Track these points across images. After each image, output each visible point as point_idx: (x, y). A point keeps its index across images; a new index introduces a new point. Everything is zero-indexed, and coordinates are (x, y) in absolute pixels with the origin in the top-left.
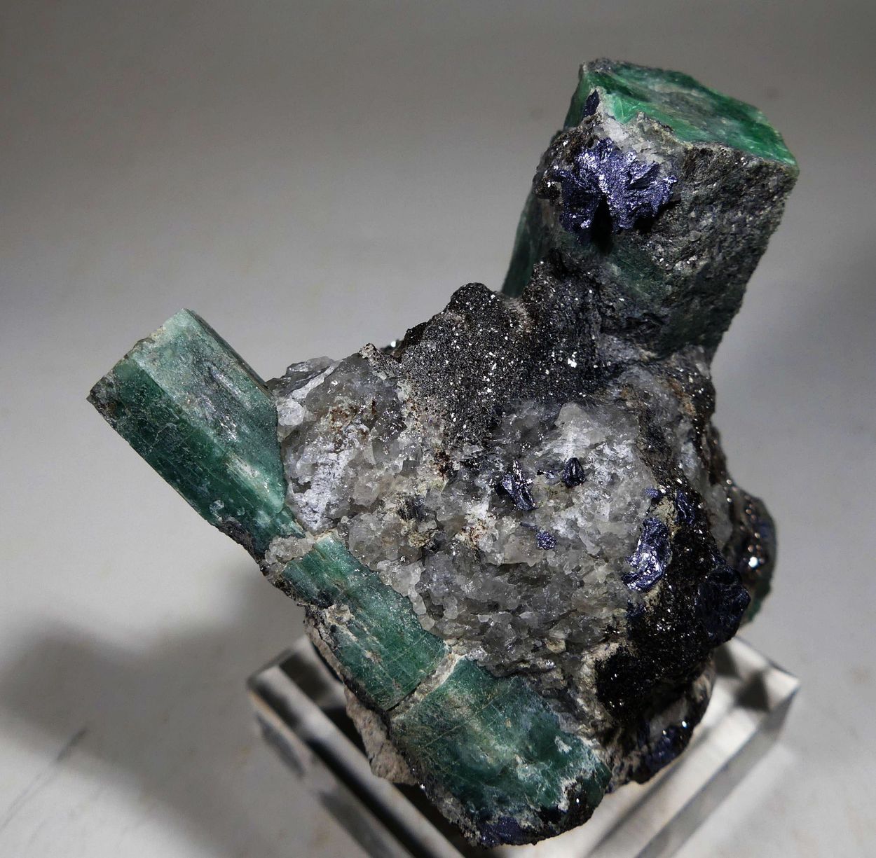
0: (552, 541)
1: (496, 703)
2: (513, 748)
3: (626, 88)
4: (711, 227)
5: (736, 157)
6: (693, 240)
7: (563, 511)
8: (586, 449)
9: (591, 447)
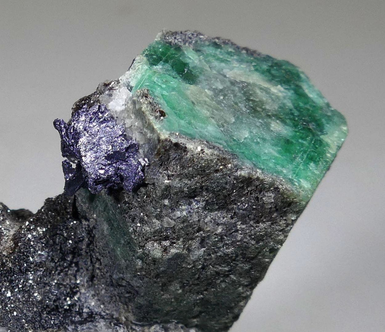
3: (185, 65)
4: (184, 220)
5: (221, 162)
6: (166, 225)
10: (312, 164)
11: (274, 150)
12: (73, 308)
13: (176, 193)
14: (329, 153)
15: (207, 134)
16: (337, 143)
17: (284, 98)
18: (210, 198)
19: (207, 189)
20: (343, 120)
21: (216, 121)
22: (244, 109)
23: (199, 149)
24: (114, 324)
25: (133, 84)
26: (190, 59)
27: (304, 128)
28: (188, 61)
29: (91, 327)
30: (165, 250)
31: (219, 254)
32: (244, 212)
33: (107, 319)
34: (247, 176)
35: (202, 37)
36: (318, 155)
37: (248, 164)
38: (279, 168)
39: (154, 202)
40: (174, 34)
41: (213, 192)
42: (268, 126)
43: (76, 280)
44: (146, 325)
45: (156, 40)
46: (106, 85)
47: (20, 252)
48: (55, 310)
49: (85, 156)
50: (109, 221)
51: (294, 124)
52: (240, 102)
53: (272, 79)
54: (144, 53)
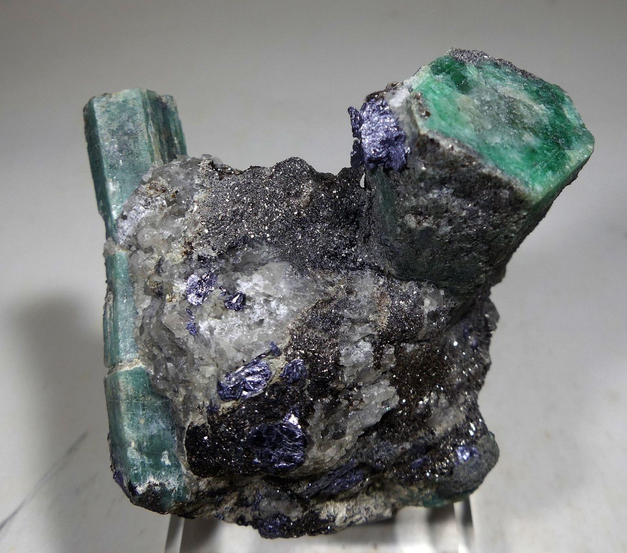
0: (194, 330)
1: (143, 405)
2: (134, 435)
3: (465, 78)
4: (435, 201)
5: (467, 159)
6: (421, 203)
7: (211, 318)
8: (257, 293)
9: (264, 294)
10: (550, 172)
11: (519, 157)
12: (349, 256)
13: (430, 179)
14: (568, 165)
15: (463, 135)
16: (579, 158)
17: (543, 115)
18: (458, 187)
19: (455, 180)
20: (591, 139)
21: (474, 125)
22: (503, 120)
23: (450, 146)
24: (378, 275)
25: (414, 87)
26: (470, 73)
27: (553, 142)
28: (467, 75)
29: (359, 273)
30: (419, 223)
31: (463, 233)
32: (485, 203)
33: (374, 270)
34: (487, 173)
35: (485, 57)
36: (558, 165)
37: (491, 164)
38: (518, 171)
39: (413, 183)
40: (462, 52)
41: (460, 182)
42: (520, 136)
43: (355, 235)
44: (404, 280)
45: (445, 54)
46: (393, 85)
47: (313, 206)
48: (334, 256)
49: (364, 139)
50: (384, 193)
51: (544, 137)
52: (502, 114)
53: (538, 99)
54: (431, 64)
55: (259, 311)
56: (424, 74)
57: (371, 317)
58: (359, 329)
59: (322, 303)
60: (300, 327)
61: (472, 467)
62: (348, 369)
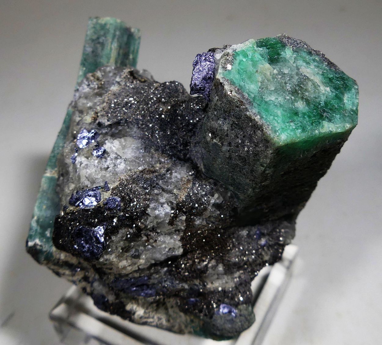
2: (38, 213)
3: (279, 55)
4: (220, 126)
5: (240, 103)
7: (84, 157)
8: (112, 151)
9: (116, 154)
10: (300, 130)
11: (281, 113)
17: (324, 94)
19: (234, 115)
22: (288, 88)
24: (192, 168)
26: (286, 53)
27: (318, 113)
28: (283, 53)
29: (182, 163)
34: (249, 115)
37: (255, 111)
40: (289, 38)
41: (236, 118)
42: (294, 102)
45: (275, 37)
51: (314, 108)
52: (290, 84)
53: (328, 83)
54: (260, 40)
55: (109, 162)
56: (248, 44)
57: (175, 191)
58: (166, 195)
59: (148, 171)
60: (128, 180)
61: (228, 321)
62: (151, 218)
